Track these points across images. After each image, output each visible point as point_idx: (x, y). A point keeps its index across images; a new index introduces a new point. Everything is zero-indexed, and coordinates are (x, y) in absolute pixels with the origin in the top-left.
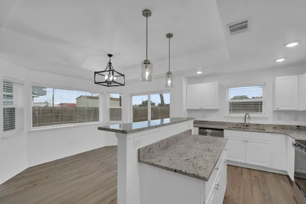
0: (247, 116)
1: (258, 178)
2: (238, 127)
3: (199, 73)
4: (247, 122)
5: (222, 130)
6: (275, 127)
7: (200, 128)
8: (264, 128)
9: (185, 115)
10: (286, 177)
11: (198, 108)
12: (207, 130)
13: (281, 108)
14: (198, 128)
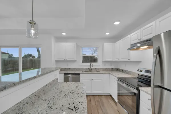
0: (91, 64)
1: (99, 102)
2: (87, 71)
3: (64, 34)
4: (91, 68)
5: (79, 74)
6: (103, 70)
7: (65, 74)
8: (99, 71)
9: (53, 66)
10: (110, 96)
11: (63, 59)
12: (69, 75)
13: (107, 60)
14: (64, 74)
